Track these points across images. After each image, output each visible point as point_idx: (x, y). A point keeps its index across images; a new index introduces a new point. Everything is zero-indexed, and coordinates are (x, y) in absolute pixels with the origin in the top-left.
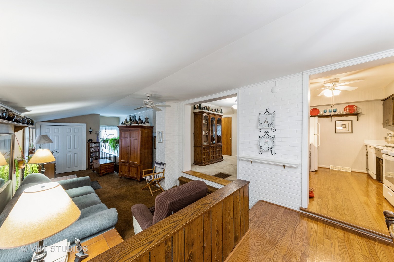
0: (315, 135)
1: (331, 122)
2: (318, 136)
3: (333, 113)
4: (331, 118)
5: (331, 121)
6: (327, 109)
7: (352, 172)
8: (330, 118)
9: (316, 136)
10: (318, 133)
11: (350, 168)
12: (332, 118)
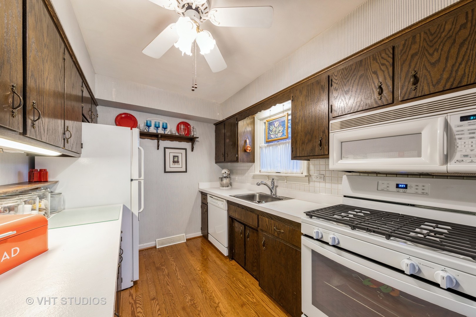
0: (132, 180)
1: (158, 149)
2: (140, 183)
3: (160, 131)
4: (158, 142)
5: (158, 146)
6: (152, 120)
7: (187, 240)
8: (156, 141)
9: (135, 184)
10: (140, 176)
11: (184, 234)
12: (160, 141)
